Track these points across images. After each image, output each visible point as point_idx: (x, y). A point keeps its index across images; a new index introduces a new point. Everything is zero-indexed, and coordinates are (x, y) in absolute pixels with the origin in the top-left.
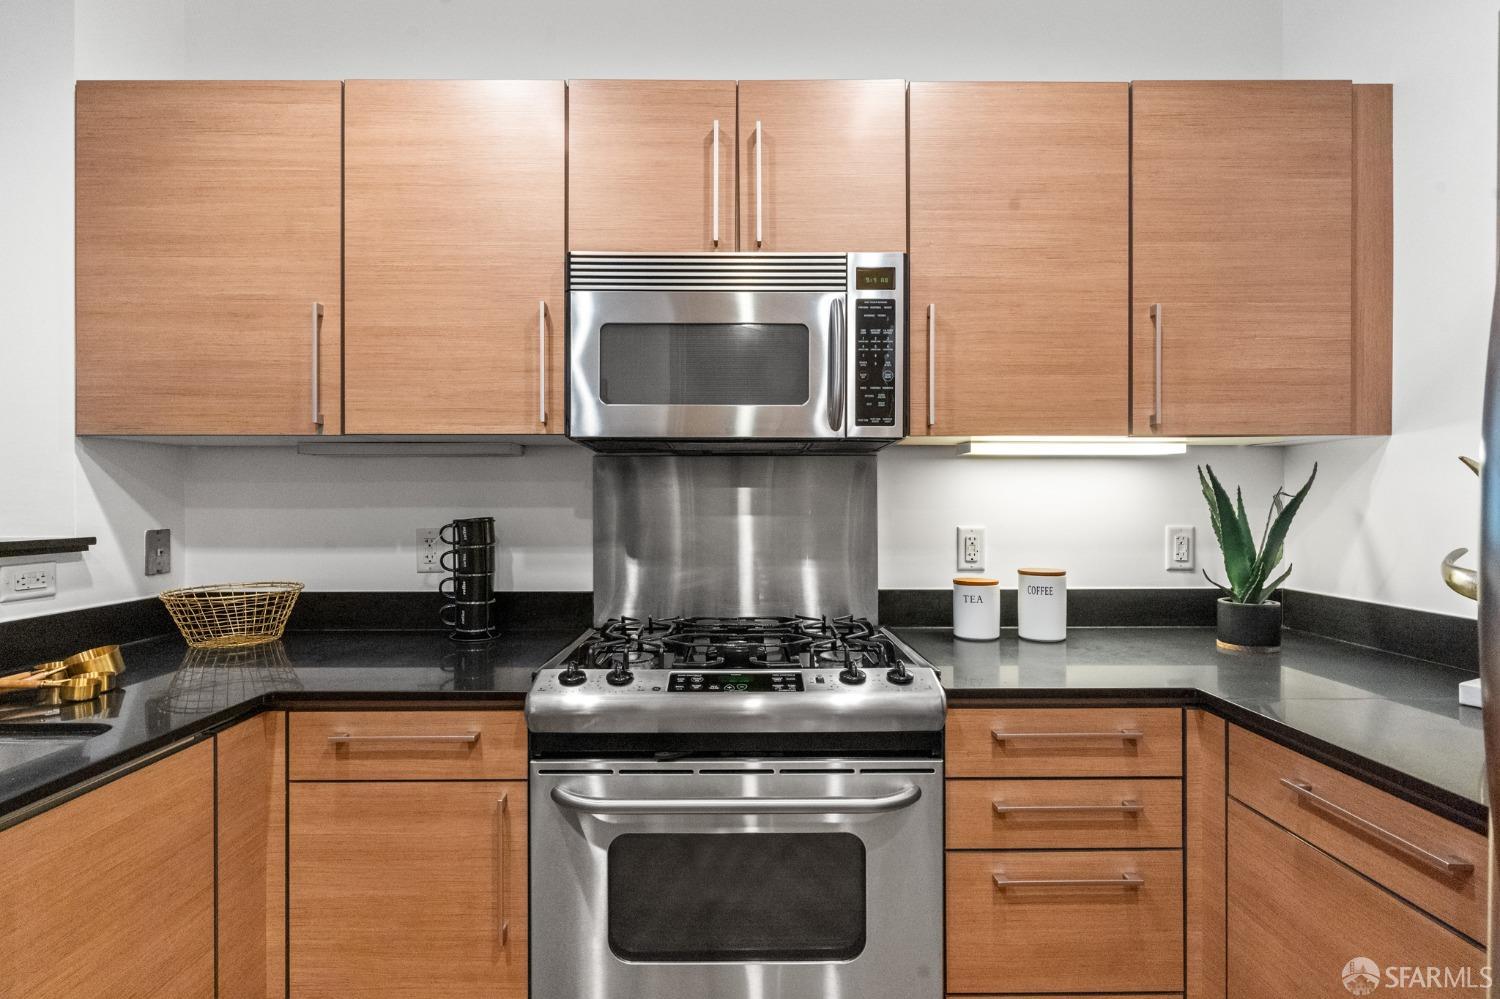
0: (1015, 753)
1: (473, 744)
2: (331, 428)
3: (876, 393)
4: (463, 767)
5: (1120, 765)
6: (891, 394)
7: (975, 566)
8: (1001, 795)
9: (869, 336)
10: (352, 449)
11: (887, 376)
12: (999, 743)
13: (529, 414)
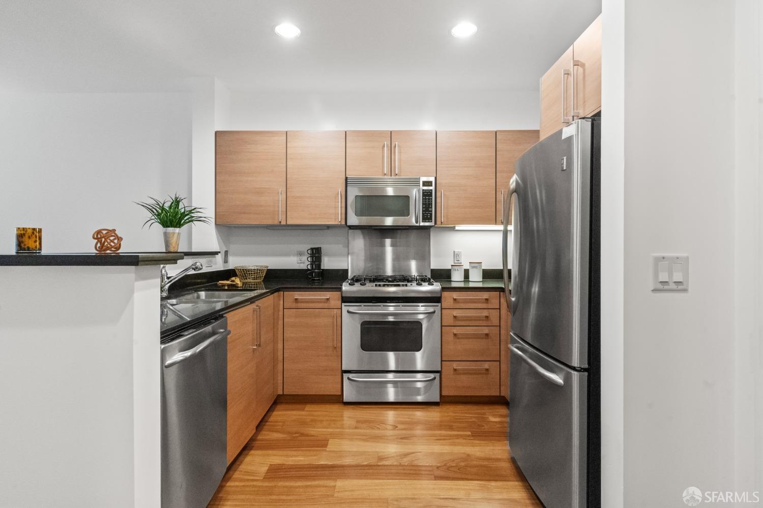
0: (458, 302)
1: (328, 299)
2: (283, 223)
3: (427, 214)
4: (326, 305)
5: (484, 306)
6: (431, 214)
7: (459, 262)
8: (456, 313)
9: (426, 199)
10: (290, 228)
11: (430, 209)
12: (455, 300)
13: (335, 219)
